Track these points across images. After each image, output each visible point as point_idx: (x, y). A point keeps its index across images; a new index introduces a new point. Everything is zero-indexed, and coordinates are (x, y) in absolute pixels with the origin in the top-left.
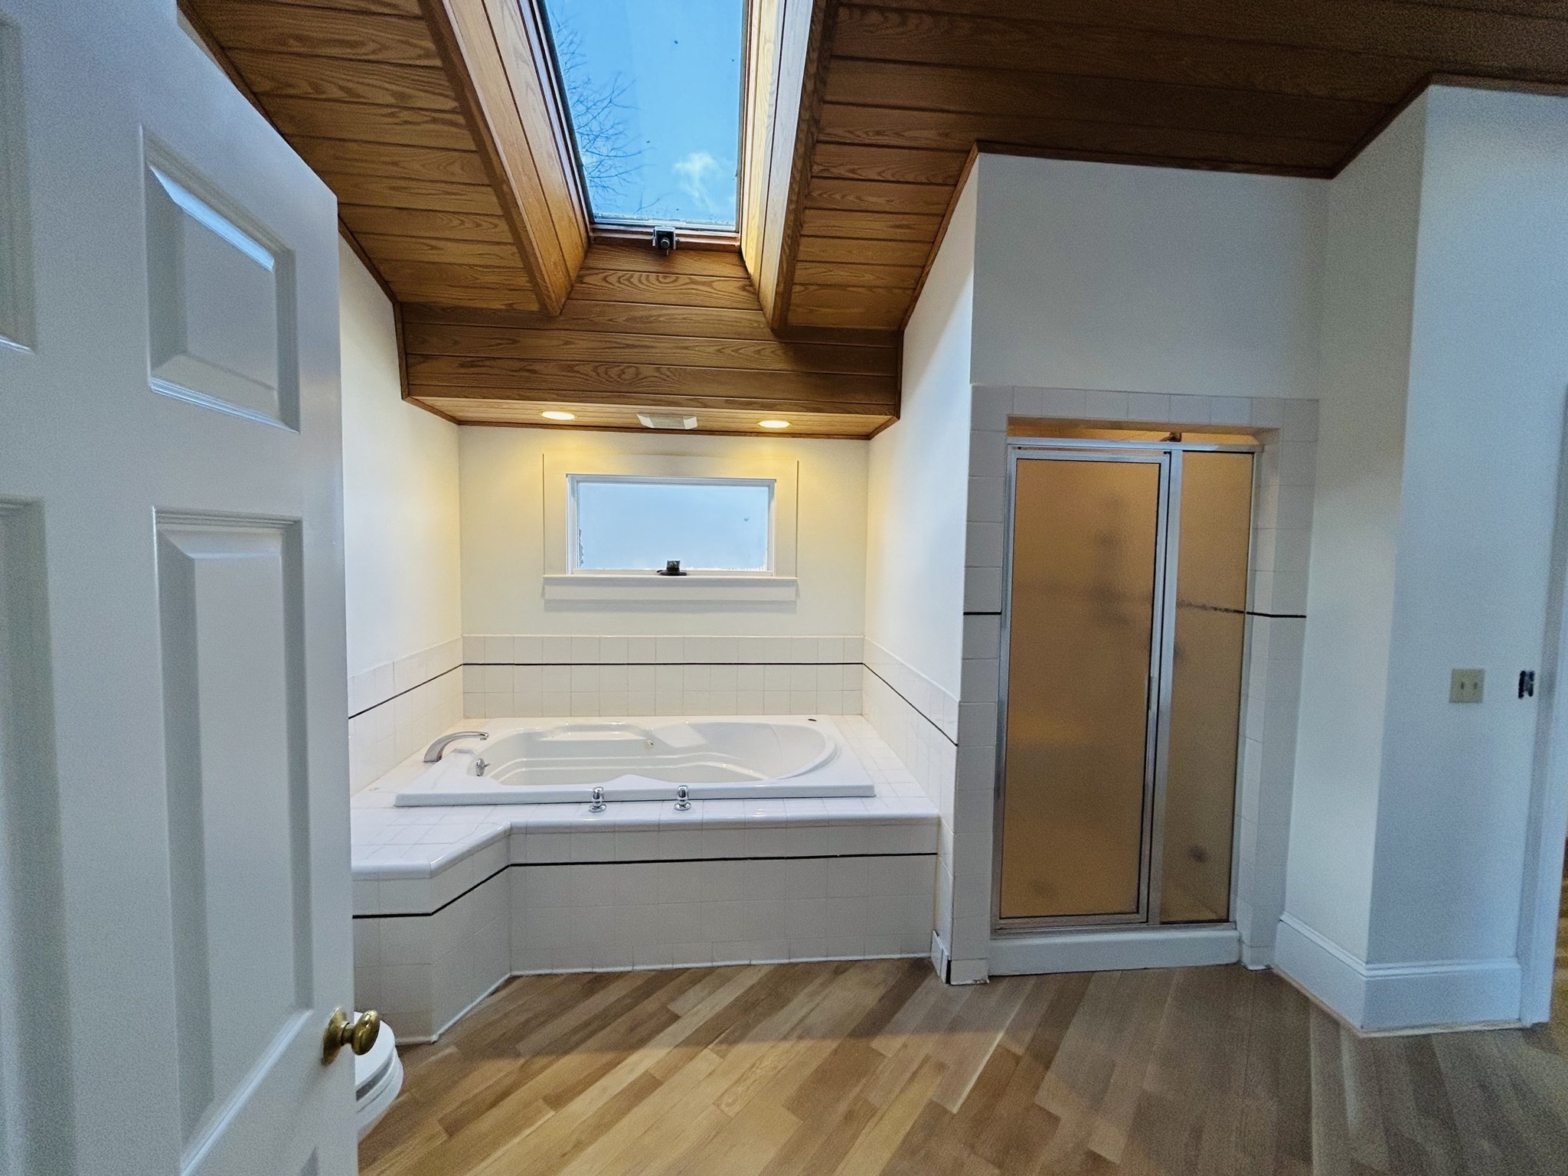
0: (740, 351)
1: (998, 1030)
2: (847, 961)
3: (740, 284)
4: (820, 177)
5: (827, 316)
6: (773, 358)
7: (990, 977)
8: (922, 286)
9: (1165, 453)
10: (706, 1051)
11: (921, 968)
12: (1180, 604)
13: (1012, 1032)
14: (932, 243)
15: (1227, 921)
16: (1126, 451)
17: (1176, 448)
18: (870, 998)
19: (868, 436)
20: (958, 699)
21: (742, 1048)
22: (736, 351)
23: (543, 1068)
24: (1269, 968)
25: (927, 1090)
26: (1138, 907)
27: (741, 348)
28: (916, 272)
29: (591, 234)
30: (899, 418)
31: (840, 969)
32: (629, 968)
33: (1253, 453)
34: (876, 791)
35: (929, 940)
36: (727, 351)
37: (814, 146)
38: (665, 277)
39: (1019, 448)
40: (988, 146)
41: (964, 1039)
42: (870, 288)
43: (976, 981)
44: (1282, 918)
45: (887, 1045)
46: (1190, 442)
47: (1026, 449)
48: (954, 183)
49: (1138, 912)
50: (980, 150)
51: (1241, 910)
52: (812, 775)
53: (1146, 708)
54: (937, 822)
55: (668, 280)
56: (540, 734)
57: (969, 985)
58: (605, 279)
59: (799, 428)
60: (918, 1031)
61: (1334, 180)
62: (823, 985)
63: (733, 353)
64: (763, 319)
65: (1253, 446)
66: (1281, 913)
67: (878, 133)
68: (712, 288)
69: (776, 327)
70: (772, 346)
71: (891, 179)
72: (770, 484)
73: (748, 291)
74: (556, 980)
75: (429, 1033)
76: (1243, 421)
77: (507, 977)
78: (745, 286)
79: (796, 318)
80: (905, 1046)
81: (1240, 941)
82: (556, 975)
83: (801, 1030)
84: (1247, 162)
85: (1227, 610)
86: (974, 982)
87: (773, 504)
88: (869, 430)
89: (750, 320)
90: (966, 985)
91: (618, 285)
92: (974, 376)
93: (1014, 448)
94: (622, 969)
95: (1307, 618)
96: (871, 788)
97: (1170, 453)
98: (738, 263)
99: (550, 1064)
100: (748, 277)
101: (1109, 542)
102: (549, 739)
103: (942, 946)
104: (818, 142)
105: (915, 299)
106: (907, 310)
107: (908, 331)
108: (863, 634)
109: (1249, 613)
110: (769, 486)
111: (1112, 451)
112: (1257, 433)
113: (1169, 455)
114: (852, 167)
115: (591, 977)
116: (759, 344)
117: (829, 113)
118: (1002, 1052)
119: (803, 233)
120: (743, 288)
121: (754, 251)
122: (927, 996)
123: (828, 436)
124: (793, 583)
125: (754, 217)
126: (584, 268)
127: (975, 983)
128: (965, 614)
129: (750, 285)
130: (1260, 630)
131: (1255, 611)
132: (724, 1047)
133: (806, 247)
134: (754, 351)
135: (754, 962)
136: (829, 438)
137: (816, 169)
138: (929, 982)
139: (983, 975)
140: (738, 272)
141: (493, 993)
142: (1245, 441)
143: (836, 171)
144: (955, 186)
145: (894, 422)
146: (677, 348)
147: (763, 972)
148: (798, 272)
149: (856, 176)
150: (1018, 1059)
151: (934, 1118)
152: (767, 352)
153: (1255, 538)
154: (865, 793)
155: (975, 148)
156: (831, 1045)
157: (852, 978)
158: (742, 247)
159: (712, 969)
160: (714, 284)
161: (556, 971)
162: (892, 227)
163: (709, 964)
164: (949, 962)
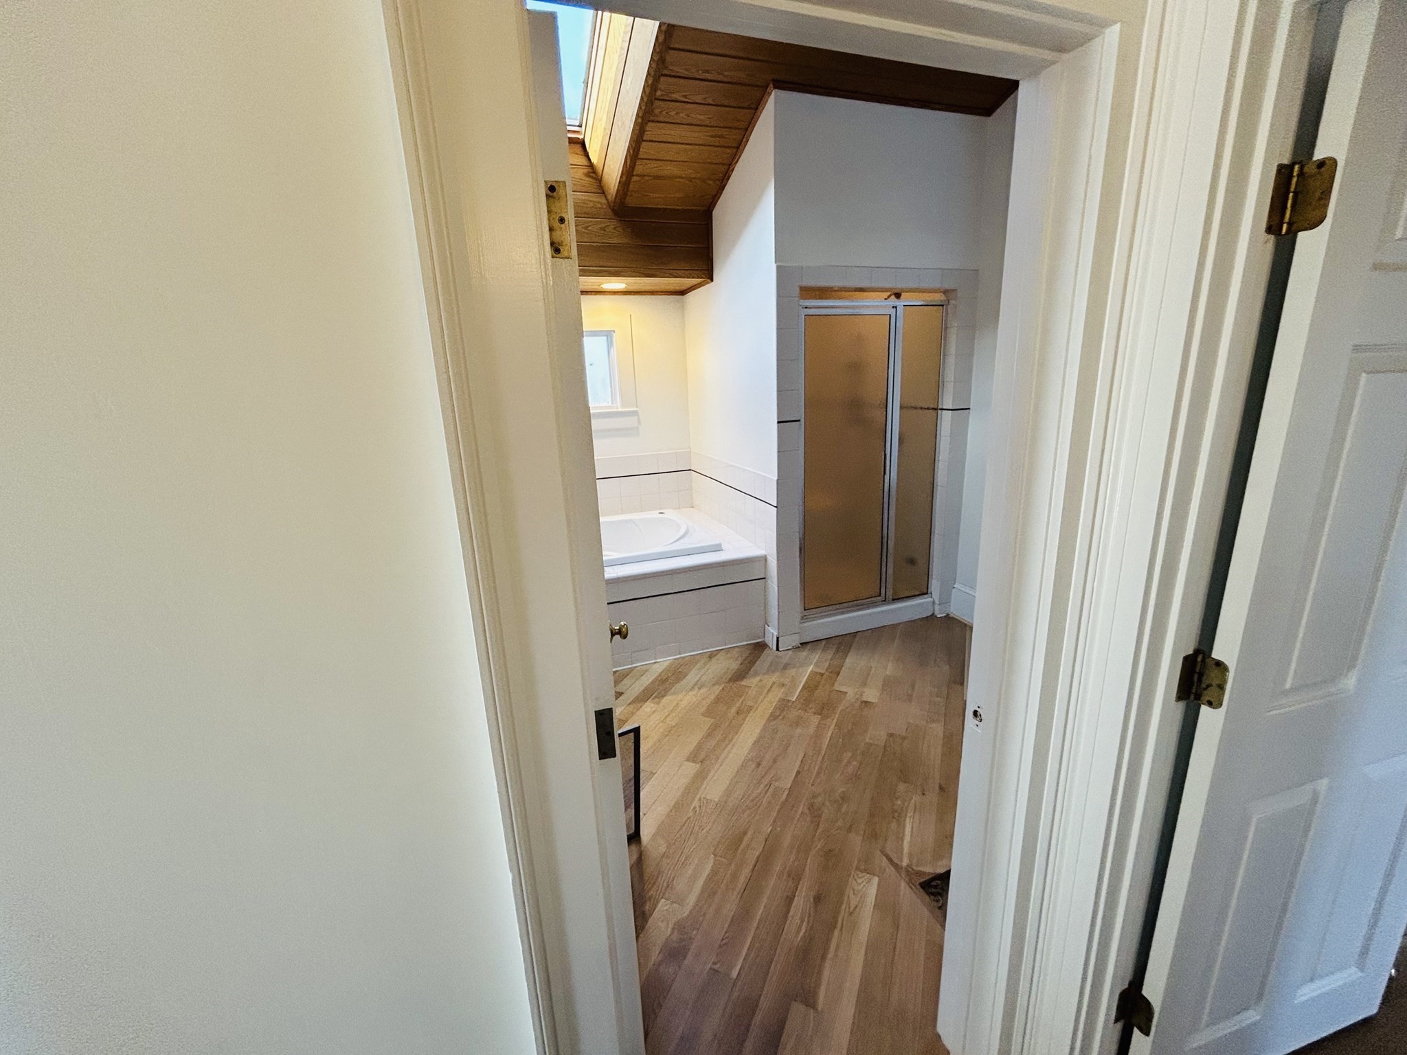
0: (590, 228)
1: (810, 665)
2: (717, 650)
3: (586, 171)
4: (660, 100)
5: (658, 199)
6: (615, 234)
7: (801, 644)
8: (728, 179)
9: (893, 307)
10: (647, 703)
11: (761, 647)
12: (902, 408)
13: (816, 665)
14: (737, 148)
15: (927, 593)
16: (863, 307)
17: (900, 303)
18: (735, 665)
19: (683, 293)
20: (776, 478)
21: (668, 698)
22: (586, 228)
24: (948, 615)
25: (776, 696)
26: (880, 593)
27: (590, 226)
28: (723, 168)
30: (712, 280)
31: (712, 655)
33: (943, 306)
34: (723, 547)
35: (763, 631)
36: (579, 228)
37: (659, 77)
39: (806, 308)
40: (781, 85)
41: (792, 672)
42: (690, 180)
43: (794, 646)
44: (955, 586)
45: (752, 682)
46: (907, 299)
47: (810, 308)
48: (755, 108)
49: (880, 595)
50: (775, 88)
51: (935, 586)
52: (682, 541)
53: (883, 473)
54: (764, 559)
57: (790, 649)
59: (631, 288)
60: (767, 673)
61: (991, 118)
62: (705, 664)
63: (583, 230)
64: (604, 201)
65: (941, 301)
66: (955, 584)
67: (707, 72)
69: (616, 208)
70: (612, 224)
71: (712, 103)
72: (609, 334)
73: (592, 177)
76: (937, 285)
78: (589, 173)
79: (632, 202)
80: (761, 681)
81: (934, 602)
83: (699, 685)
84: (939, 104)
85: (928, 409)
87: (614, 352)
88: (684, 288)
89: (594, 202)
90: (788, 649)
92: (778, 258)
93: (803, 308)
95: (971, 411)
96: (720, 545)
97: (896, 307)
98: (582, 153)
100: (591, 165)
101: (856, 368)
103: (772, 631)
104: (662, 75)
105: (722, 188)
106: (716, 195)
107: (716, 213)
108: (690, 448)
109: (940, 409)
110: (607, 336)
111: (853, 307)
112: (945, 292)
113: (895, 309)
114: (685, 94)
116: (605, 222)
117: (671, 56)
118: (813, 674)
119: (644, 139)
120: (587, 175)
121: (599, 146)
122: (767, 657)
123: (652, 293)
124: (635, 413)
125: (601, 120)
127: (793, 648)
128: (779, 422)
129: (593, 173)
130: (946, 418)
131: (944, 408)
132: (657, 700)
133: (645, 148)
134: (600, 228)
135: (658, 661)
136: (654, 295)
137: (659, 93)
138: (766, 652)
139: (796, 643)
140: (581, 160)
142: (939, 297)
143: (675, 96)
144: (757, 109)
145: (708, 283)
148: (637, 167)
149: (686, 100)
150: (822, 675)
151: (784, 705)
152: (610, 229)
153: (944, 359)
154: (717, 548)
155: (771, 86)
156: (719, 688)
158: (585, 140)
162: (712, 137)
164: (778, 638)
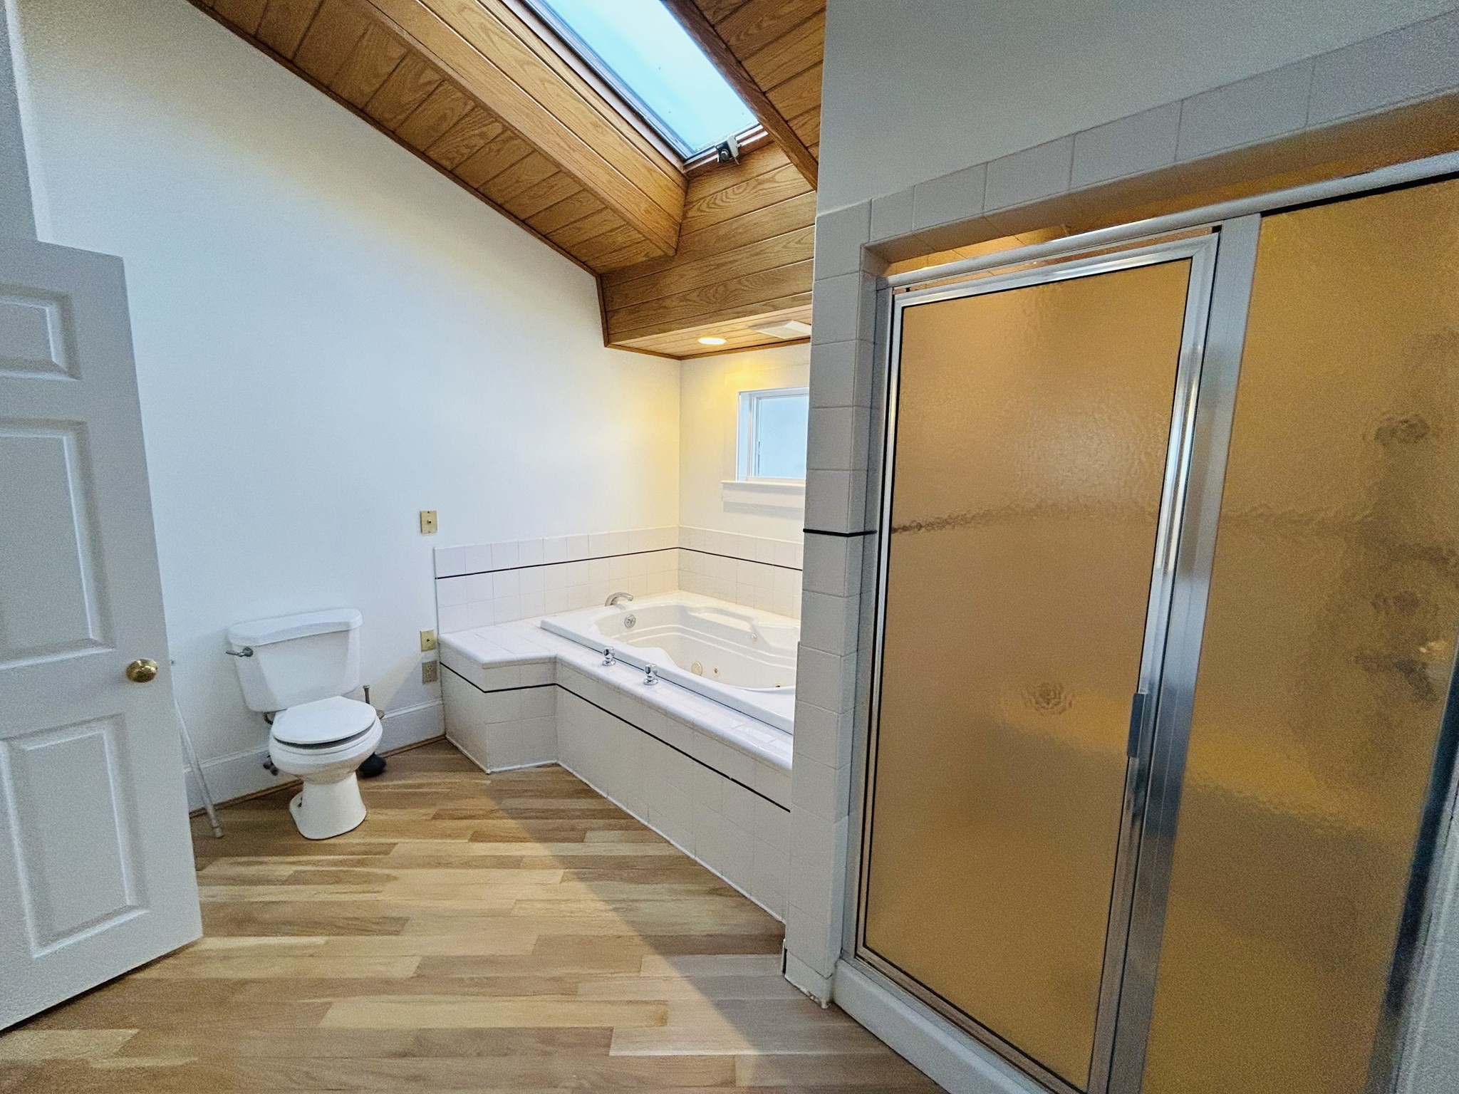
2: (735, 890)
7: (830, 1004)
10: (561, 871)
13: (768, 1062)
18: (703, 928)
21: (580, 886)
22: (799, 242)
23: (501, 818)
29: (683, 172)
31: (720, 890)
32: (605, 795)
36: (792, 244)
38: (738, 188)
43: (811, 995)
45: (656, 967)
55: (741, 190)
56: (692, 609)
57: (802, 992)
58: (699, 210)
60: (695, 980)
62: (689, 892)
68: (775, 182)
74: (570, 778)
75: (488, 768)
77: (554, 762)
80: (667, 979)
82: (574, 776)
83: (625, 906)
86: (809, 995)
90: (799, 989)
91: (707, 210)
94: (601, 792)
99: (505, 818)
102: (696, 614)
115: (586, 787)
118: (721, 1064)
126: (687, 204)
132: (573, 877)
135: (674, 843)
141: (538, 767)
146: (753, 255)
147: (672, 852)
151: (591, 1039)
156: (625, 930)
157: (717, 903)
159: (646, 828)
160: (778, 177)
161: (575, 773)
163: (646, 823)
164: (786, 950)
